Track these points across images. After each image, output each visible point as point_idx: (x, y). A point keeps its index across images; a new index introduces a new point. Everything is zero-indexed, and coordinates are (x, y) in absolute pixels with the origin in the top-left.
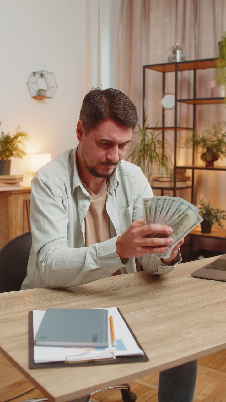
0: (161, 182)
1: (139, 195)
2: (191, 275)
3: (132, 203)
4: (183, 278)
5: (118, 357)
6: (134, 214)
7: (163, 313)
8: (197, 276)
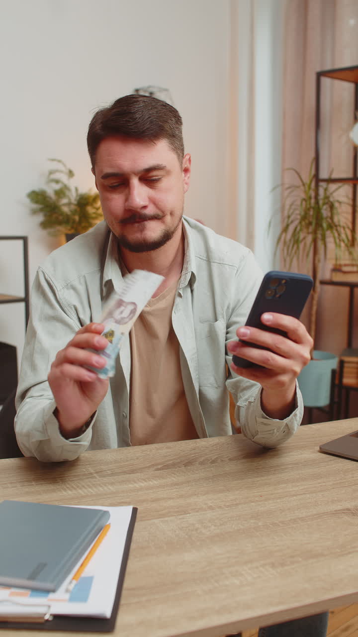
0: (345, 273)
1: (239, 301)
2: (318, 449)
3: (223, 314)
4: (302, 454)
5: (57, 617)
6: (228, 335)
7: (215, 526)
8: (330, 451)
